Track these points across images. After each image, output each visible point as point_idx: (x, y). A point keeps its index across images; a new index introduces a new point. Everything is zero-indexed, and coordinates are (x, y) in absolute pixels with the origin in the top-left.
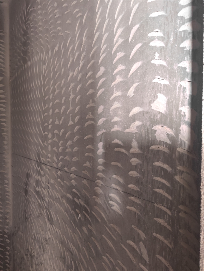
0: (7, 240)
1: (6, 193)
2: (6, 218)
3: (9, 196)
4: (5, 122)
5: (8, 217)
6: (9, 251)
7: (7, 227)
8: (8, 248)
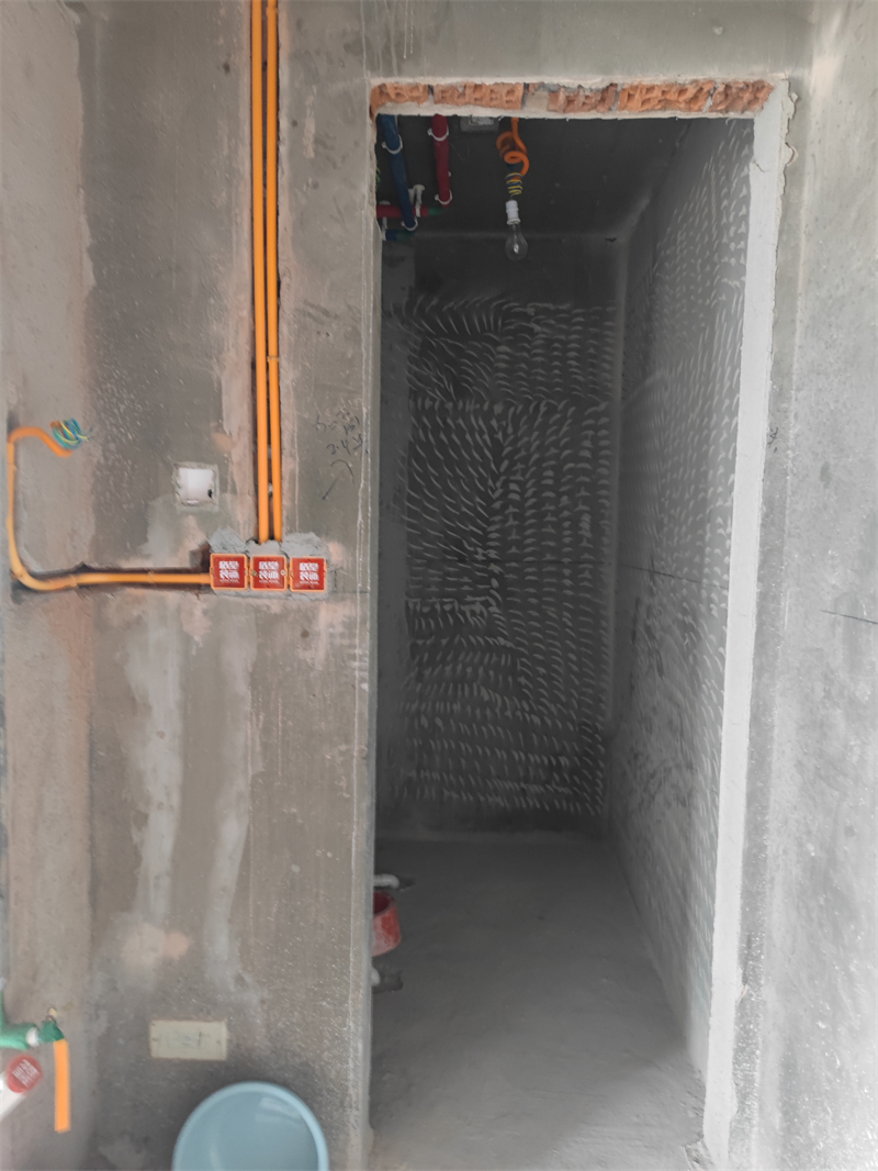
0: (600, 747)
1: (603, 648)
2: (601, 701)
3: (607, 654)
4: (606, 498)
5: (604, 698)
6: (602, 771)
7: (600, 718)
8: (602, 764)
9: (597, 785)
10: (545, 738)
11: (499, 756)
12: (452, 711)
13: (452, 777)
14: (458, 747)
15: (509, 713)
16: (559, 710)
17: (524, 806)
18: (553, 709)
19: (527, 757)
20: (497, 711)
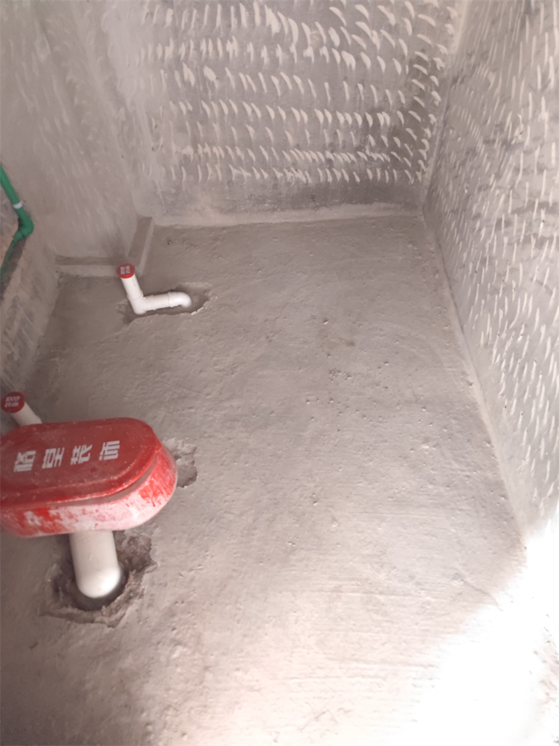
0: (435, 94)
7: (443, 49)
8: (433, 118)
9: (423, 147)
10: (360, 87)
11: (298, 118)
12: (227, 54)
13: (239, 152)
14: (242, 109)
15: (309, 52)
16: (385, 40)
17: (330, 179)
18: (376, 40)
19: (335, 118)
20: (293, 49)
